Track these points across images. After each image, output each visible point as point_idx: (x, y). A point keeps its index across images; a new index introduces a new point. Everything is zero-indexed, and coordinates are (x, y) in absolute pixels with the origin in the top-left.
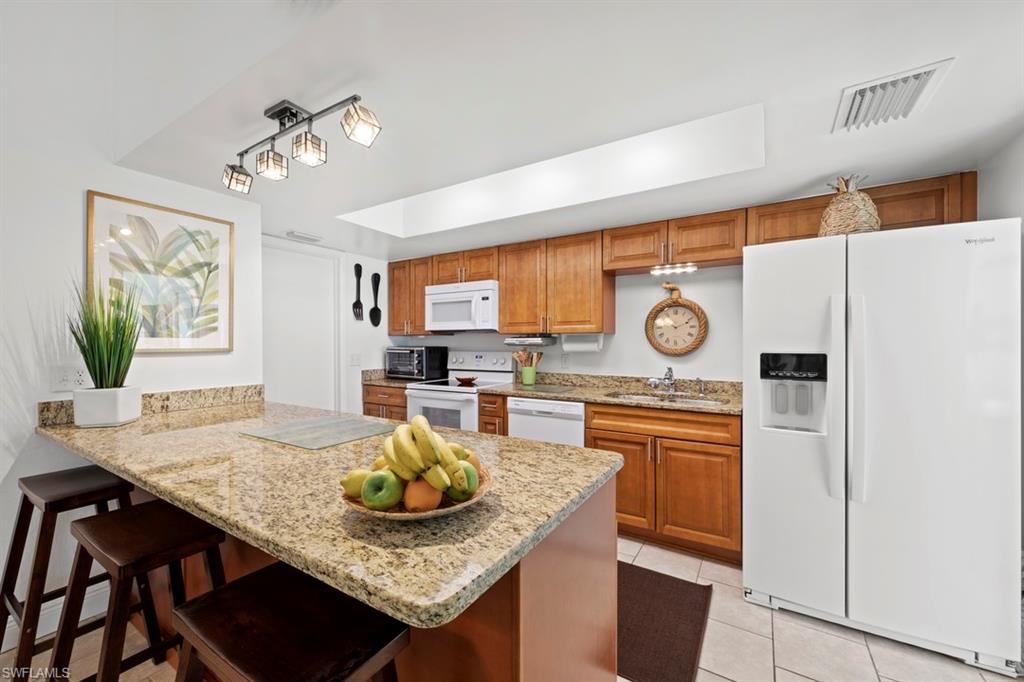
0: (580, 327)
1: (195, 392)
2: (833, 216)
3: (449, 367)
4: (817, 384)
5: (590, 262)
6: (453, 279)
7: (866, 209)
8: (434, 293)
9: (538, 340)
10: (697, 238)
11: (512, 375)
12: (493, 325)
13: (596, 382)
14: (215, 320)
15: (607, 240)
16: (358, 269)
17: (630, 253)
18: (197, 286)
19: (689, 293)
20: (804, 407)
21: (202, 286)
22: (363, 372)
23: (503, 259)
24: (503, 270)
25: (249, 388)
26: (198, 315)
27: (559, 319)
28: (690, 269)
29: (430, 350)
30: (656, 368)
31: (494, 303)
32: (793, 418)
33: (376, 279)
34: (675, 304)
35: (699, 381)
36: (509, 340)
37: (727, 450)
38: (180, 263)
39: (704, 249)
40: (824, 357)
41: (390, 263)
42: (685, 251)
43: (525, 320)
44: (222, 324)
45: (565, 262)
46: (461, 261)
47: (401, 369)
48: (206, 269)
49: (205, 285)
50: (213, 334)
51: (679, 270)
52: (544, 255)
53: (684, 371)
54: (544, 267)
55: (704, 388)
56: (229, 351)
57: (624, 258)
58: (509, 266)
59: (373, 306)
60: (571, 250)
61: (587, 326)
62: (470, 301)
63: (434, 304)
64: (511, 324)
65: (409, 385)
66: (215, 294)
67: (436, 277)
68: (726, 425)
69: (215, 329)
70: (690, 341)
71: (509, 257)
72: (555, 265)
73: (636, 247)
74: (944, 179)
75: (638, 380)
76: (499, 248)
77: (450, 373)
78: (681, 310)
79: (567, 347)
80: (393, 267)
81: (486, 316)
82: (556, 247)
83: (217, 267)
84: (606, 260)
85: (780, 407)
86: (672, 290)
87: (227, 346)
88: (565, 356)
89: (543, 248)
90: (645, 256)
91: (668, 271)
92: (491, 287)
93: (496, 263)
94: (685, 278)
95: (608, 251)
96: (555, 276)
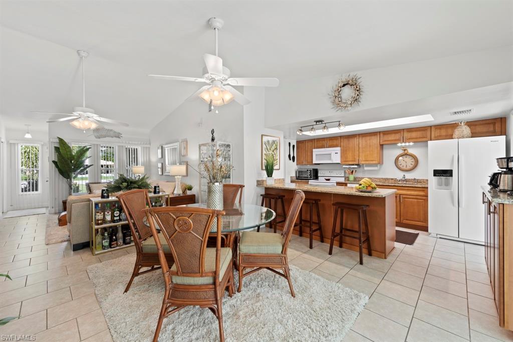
0: (371, 162)
2: (457, 132)
3: (319, 175)
4: (450, 178)
5: (375, 141)
6: (323, 147)
7: (467, 130)
8: (316, 152)
9: (356, 166)
10: (414, 134)
11: (344, 178)
12: (340, 162)
13: (376, 180)
14: (277, 162)
15: (381, 135)
16: (290, 143)
17: (390, 139)
19: (411, 151)
20: (447, 184)
22: (291, 177)
23: (342, 140)
24: (342, 144)
25: (282, 179)
27: (364, 159)
28: (411, 144)
29: (313, 169)
30: (399, 175)
31: (339, 155)
32: (444, 187)
33: (294, 146)
34: (406, 154)
35: (415, 179)
36: (344, 166)
37: (424, 198)
39: (417, 138)
40: (452, 170)
41: (297, 141)
42: (409, 139)
43: (351, 160)
45: (366, 141)
46: (326, 142)
47: (301, 176)
48: (276, 150)
49: (276, 154)
51: (407, 144)
52: (358, 139)
53: (409, 176)
54: (358, 143)
55: (418, 181)
57: (388, 141)
58: (345, 142)
59: (293, 155)
60: (368, 138)
61: (374, 162)
62: (330, 154)
63: (316, 155)
64: (345, 161)
65: (310, 181)
66: (277, 156)
67: (316, 145)
68: (423, 191)
69: (278, 164)
70: (411, 166)
71: (345, 140)
72: (362, 142)
73: (392, 137)
74: (496, 119)
75: (392, 179)
76: (341, 137)
77: (319, 178)
78: (408, 156)
79: (366, 168)
81: (336, 159)
82: (363, 136)
83: (278, 149)
84: (381, 141)
85: (440, 184)
86: (405, 150)
87: (279, 168)
88: (364, 171)
89: (358, 137)
90: (395, 140)
91: (403, 144)
92: (338, 149)
93: (339, 141)
94: (409, 146)
95: (381, 138)
96: (362, 145)
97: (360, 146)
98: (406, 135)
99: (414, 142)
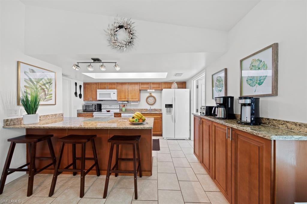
0: (135, 100)
1: (47, 115)
2: (173, 86)
3: (102, 108)
4: (171, 108)
5: (137, 87)
6: (105, 88)
7: (176, 85)
8: (99, 91)
9: (126, 102)
10: (155, 86)
11: (119, 109)
12: (116, 99)
13: (137, 110)
14: (51, 97)
15: (140, 84)
16: (76, 84)
18: (47, 88)
19: (153, 94)
20: (170, 112)
21: (48, 88)
22: (77, 110)
23: (118, 85)
24: (118, 88)
25: (60, 114)
26: (47, 95)
27: (131, 98)
29: (98, 104)
30: (148, 107)
31: (116, 94)
32: (169, 113)
33: (80, 86)
34: (151, 96)
35: (155, 109)
36: (119, 102)
37: (160, 119)
38: (43, 82)
39: (156, 88)
40: (172, 105)
41: (84, 83)
42: (153, 88)
43: (123, 98)
44: (53, 98)
45: (132, 87)
46: (107, 85)
47: (88, 109)
48: (49, 84)
49: (49, 88)
50: (51, 100)
51: (152, 91)
52: (127, 86)
53: (153, 107)
54: (127, 88)
55: (155, 110)
56: (55, 104)
57: (143, 88)
58: (119, 87)
59: (80, 93)
60: (133, 85)
61: (136, 100)
62: (110, 94)
63: (100, 94)
64: (120, 99)
65: (94, 113)
66: (51, 90)
67: (99, 87)
68: (160, 115)
69: (52, 99)
70: (153, 102)
71: (120, 85)
72: (130, 87)
73: (145, 86)
74: (183, 82)
75: (145, 109)
76: (117, 83)
77: (102, 110)
78: (152, 97)
79: (132, 103)
80: (85, 84)
81: (114, 97)
82: (130, 84)
83: (52, 83)
84: (140, 88)
85: (167, 112)
86: (150, 94)
87: (54, 104)
88: (131, 105)
89: (127, 84)
90: (147, 88)
91: (150, 91)
92: (115, 91)
93: (116, 86)
94: (153, 92)
95: (140, 86)
96: (130, 90)
97: (129, 89)
98: (152, 86)
99: (155, 90)
